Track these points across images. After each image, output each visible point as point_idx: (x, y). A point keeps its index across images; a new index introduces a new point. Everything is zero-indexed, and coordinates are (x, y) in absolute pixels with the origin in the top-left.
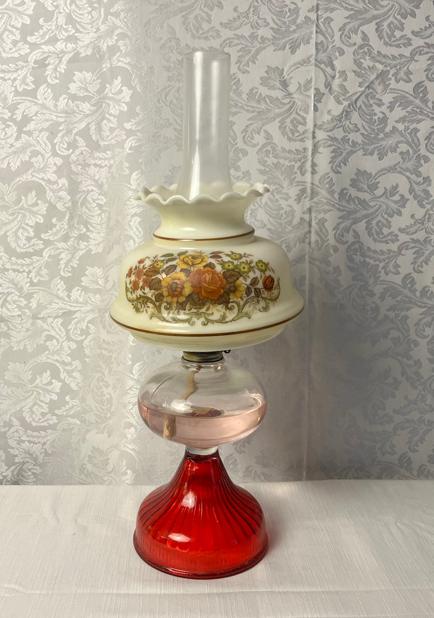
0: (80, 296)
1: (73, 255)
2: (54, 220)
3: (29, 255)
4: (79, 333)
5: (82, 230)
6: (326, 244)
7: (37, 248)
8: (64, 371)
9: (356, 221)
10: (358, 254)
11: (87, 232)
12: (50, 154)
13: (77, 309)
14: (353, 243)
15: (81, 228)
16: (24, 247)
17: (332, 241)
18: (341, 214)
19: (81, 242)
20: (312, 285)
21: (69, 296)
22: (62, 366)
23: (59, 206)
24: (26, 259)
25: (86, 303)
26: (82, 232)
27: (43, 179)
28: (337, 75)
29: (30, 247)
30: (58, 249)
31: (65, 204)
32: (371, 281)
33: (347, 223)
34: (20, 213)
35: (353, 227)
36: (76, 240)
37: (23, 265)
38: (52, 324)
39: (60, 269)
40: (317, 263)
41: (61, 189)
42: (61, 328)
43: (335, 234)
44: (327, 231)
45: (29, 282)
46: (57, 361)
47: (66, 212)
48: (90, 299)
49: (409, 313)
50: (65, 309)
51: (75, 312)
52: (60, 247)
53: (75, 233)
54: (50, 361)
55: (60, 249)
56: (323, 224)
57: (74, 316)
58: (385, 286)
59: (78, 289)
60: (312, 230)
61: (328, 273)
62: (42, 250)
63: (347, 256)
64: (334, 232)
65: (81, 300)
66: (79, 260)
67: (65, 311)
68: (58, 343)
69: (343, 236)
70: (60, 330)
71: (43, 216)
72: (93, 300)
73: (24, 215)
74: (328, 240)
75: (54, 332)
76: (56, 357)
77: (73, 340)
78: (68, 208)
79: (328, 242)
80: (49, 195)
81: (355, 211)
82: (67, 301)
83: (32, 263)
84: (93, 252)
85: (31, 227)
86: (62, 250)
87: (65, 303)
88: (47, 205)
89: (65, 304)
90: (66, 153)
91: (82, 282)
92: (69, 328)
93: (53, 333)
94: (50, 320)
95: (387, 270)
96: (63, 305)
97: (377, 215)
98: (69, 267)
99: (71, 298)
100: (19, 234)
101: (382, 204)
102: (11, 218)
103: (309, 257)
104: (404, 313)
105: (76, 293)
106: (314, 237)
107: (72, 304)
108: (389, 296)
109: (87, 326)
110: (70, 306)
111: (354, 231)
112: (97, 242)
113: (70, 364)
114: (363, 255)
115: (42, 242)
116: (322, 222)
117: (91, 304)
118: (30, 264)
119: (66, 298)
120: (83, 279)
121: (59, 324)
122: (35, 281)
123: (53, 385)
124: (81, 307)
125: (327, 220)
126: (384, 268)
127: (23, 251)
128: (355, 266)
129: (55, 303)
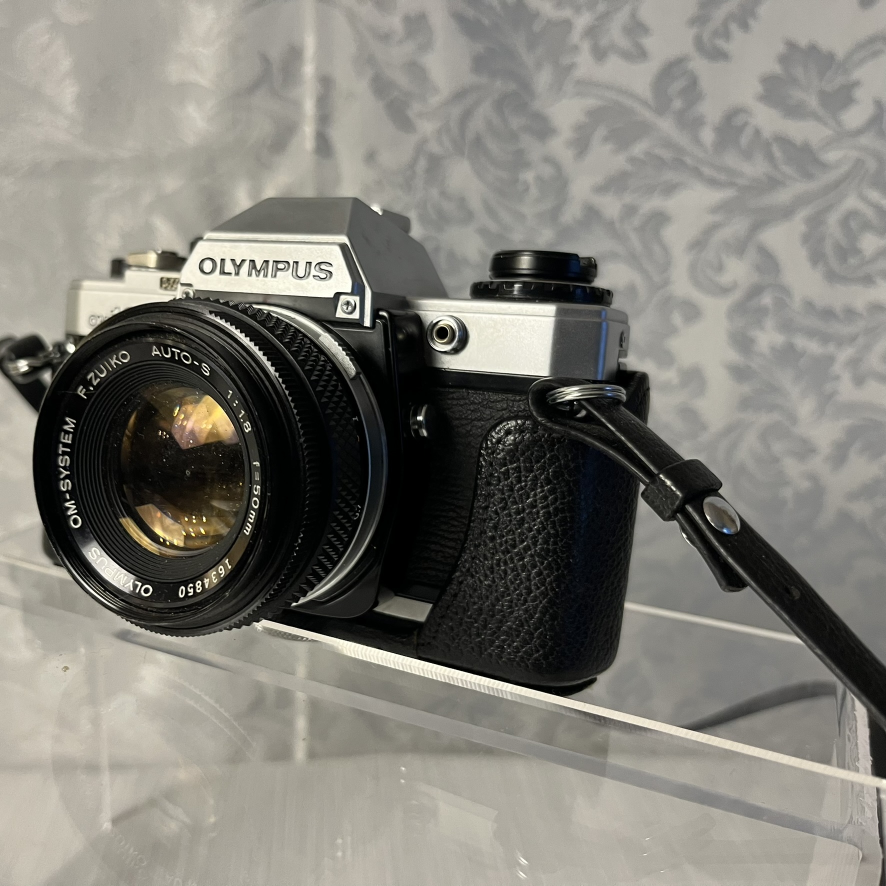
20: (326, 82)
32: (543, 79)
49: (672, 204)
58: (591, 102)
61: (385, 37)
95: (604, 42)
104: (655, 203)
108: (606, 139)
126: (591, 32)
128: (486, 22)
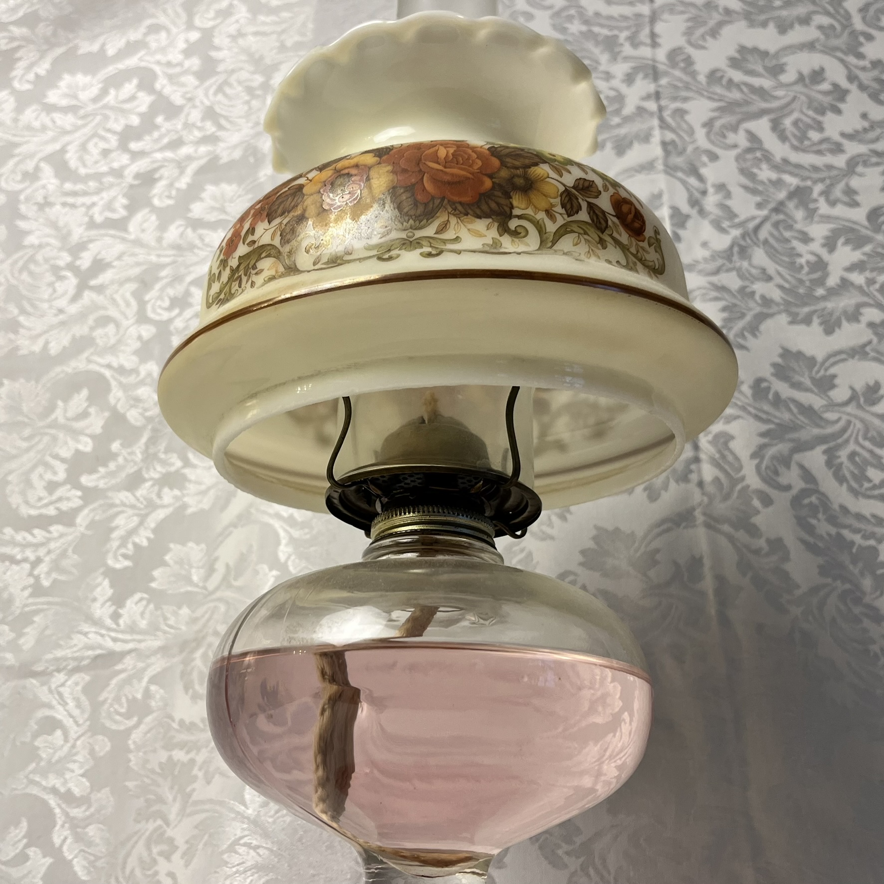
0: (142, 614)
1: (143, 518)
2: (115, 446)
3: (44, 522)
4: (123, 710)
5: (173, 464)
6: (739, 487)
7: (65, 506)
8: (65, 823)
9: (801, 447)
10: (820, 516)
11: (183, 467)
12: (131, 321)
13: (130, 646)
14: (804, 493)
15: (172, 460)
16: (40, 504)
17: (753, 481)
18: (764, 427)
19: (166, 490)
21: (116, 616)
22: (64, 806)
23: (133, 416)
24: (36, 531)
25: (153, 629)
26: (173, 469)
27: (109, 366)
28: (711, 190)
29: (51, 503)
30: (113, 505)
31: (146, 410)
33: (782, 448)
34: (46, 434)
35: (797, 457)
36: (156, 488)
37: (25, 546)
38: (61, 689)
39: (108, 552)
40: (726, 528)
41: (142, 383)
42: (83, 698)
43: (758, 467)
44: (737, 459)
45: (30, 586)
46: (54, 791)
47: (144, 427)
48: (165, 619)
50: (100, 647)
51: (123, 655)
52: (117, 502)
53: (156, 472)
54: (35, 791)
55: (116, 506)
56: (726, 444)
57: (119, 667)
59: (141, 599)
60: (703, 456)
62: (76, 511)
63: (796, 517)
64: (756, 461)
65: (143, 624)
66: (154, 531)
67: (98, 652)
68: (66, 739)
69: (776, 473)
70: (79, 706)
71: (93, 437)
72: (172, 622)
73: (55, 439)
74: (743, 479)
75: (61, 708)
76: (53, 781)
77: (105, 731)
78: (149, 420)
79: (744, 484)
80: (116, 395)
81: (795, 428)
82: (109, 629)
83: (49, 540)
84: (190, 511)
85: (63, 460)
86: (119, 509)
87: (103, 632)
88: (107, 414)
89: (102, 636)
90: (165, 316)
91: (153, 579)
92: (101, 698)
93: (60, 714)
94: (61, 677)
96: (99, 637)
97: (847, 441)
98: (130, 546)
99: (121, 622)
100: (34, 477)
101: (853, 419)
102: (25, 445)
103: (704, 514)
105: (133, 607)
106: (708, 472)
107: (120, 636)
109: (147, 692)
110: (115, 640)
111: (802, 467)
112: (203, 487)
113: (84, 801)
114: (832, 520)
115: (79, 493)
116: (722, 440)
117: (165, 632)
118: (42, 544)
119: (109, 622)
120: (156, 573)
121: (79, 688)
122: (46, 583)
123: (28, 863)
124: (140, 641)
125: (732, 438)
127: (33, 512)
129: (80, 632)
